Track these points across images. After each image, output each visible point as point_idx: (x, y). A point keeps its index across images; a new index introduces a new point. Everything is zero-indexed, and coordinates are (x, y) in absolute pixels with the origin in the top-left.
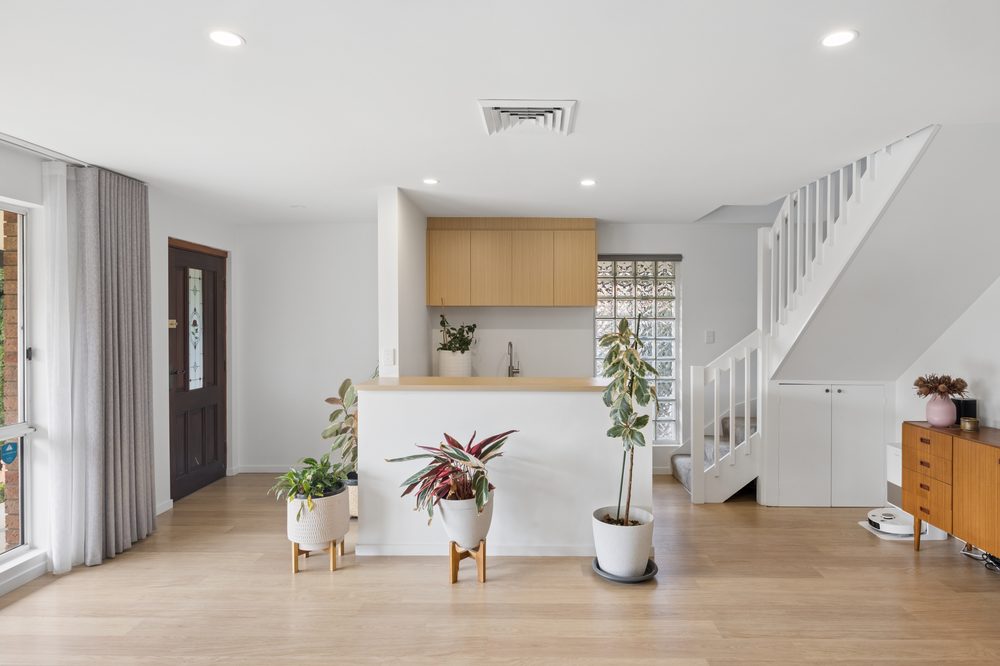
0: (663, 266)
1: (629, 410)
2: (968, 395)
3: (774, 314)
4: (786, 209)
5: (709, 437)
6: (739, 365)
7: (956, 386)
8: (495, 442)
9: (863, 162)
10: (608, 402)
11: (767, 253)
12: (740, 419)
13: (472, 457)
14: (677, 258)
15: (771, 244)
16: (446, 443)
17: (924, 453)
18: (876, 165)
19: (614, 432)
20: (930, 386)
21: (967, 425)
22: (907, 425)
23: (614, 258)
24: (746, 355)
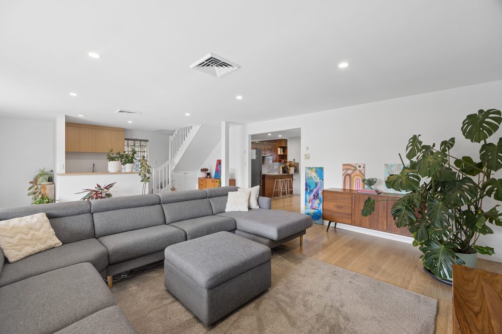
0: (143, 143)
1: (145, 176)
2: (209, 172)
3: (173, 156)
4: (176, 132)
5: (158, 188)
6: (165, 168)
7: (206, 170)
8: (111, 186)
9: (191, 127)
10: (140, 175)
11: (172, 142)
12: (165, 183)
13: (105, 189)
14: (147, 141)
15: (173, 140)
16: (97, 187)
17: (202, 183)
18: (194, 127)
19: (142, 181)
20: (203, 170)
21: (208, 177)
22: (199, 178)
23: (128, 140)
24: (167, 166)
